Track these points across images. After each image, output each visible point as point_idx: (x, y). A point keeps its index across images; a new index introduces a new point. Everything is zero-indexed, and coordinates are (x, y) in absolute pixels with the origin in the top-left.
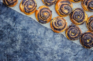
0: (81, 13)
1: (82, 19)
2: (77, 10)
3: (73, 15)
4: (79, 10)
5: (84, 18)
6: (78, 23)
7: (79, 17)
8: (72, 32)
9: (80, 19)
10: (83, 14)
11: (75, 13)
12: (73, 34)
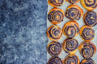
0: (74, 46)
1: (70, 50)
2: (75, 41)
3: (69, 40)
4: (76, 43)
5: (72, 50)
6: (65, 48)
7: (70, 46)
8: (54, 47)
9: (69, 48)
10: (75, 47)
11: (72, 41)
12: (53, 49)
